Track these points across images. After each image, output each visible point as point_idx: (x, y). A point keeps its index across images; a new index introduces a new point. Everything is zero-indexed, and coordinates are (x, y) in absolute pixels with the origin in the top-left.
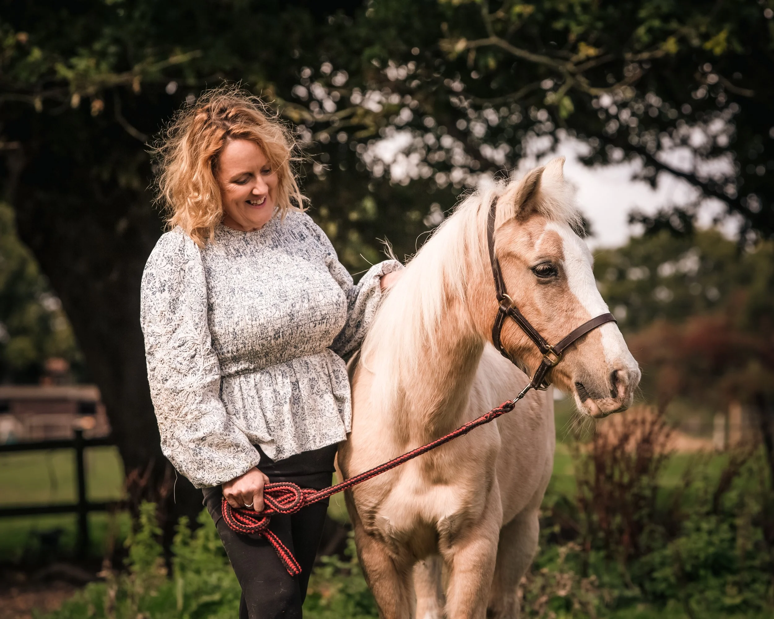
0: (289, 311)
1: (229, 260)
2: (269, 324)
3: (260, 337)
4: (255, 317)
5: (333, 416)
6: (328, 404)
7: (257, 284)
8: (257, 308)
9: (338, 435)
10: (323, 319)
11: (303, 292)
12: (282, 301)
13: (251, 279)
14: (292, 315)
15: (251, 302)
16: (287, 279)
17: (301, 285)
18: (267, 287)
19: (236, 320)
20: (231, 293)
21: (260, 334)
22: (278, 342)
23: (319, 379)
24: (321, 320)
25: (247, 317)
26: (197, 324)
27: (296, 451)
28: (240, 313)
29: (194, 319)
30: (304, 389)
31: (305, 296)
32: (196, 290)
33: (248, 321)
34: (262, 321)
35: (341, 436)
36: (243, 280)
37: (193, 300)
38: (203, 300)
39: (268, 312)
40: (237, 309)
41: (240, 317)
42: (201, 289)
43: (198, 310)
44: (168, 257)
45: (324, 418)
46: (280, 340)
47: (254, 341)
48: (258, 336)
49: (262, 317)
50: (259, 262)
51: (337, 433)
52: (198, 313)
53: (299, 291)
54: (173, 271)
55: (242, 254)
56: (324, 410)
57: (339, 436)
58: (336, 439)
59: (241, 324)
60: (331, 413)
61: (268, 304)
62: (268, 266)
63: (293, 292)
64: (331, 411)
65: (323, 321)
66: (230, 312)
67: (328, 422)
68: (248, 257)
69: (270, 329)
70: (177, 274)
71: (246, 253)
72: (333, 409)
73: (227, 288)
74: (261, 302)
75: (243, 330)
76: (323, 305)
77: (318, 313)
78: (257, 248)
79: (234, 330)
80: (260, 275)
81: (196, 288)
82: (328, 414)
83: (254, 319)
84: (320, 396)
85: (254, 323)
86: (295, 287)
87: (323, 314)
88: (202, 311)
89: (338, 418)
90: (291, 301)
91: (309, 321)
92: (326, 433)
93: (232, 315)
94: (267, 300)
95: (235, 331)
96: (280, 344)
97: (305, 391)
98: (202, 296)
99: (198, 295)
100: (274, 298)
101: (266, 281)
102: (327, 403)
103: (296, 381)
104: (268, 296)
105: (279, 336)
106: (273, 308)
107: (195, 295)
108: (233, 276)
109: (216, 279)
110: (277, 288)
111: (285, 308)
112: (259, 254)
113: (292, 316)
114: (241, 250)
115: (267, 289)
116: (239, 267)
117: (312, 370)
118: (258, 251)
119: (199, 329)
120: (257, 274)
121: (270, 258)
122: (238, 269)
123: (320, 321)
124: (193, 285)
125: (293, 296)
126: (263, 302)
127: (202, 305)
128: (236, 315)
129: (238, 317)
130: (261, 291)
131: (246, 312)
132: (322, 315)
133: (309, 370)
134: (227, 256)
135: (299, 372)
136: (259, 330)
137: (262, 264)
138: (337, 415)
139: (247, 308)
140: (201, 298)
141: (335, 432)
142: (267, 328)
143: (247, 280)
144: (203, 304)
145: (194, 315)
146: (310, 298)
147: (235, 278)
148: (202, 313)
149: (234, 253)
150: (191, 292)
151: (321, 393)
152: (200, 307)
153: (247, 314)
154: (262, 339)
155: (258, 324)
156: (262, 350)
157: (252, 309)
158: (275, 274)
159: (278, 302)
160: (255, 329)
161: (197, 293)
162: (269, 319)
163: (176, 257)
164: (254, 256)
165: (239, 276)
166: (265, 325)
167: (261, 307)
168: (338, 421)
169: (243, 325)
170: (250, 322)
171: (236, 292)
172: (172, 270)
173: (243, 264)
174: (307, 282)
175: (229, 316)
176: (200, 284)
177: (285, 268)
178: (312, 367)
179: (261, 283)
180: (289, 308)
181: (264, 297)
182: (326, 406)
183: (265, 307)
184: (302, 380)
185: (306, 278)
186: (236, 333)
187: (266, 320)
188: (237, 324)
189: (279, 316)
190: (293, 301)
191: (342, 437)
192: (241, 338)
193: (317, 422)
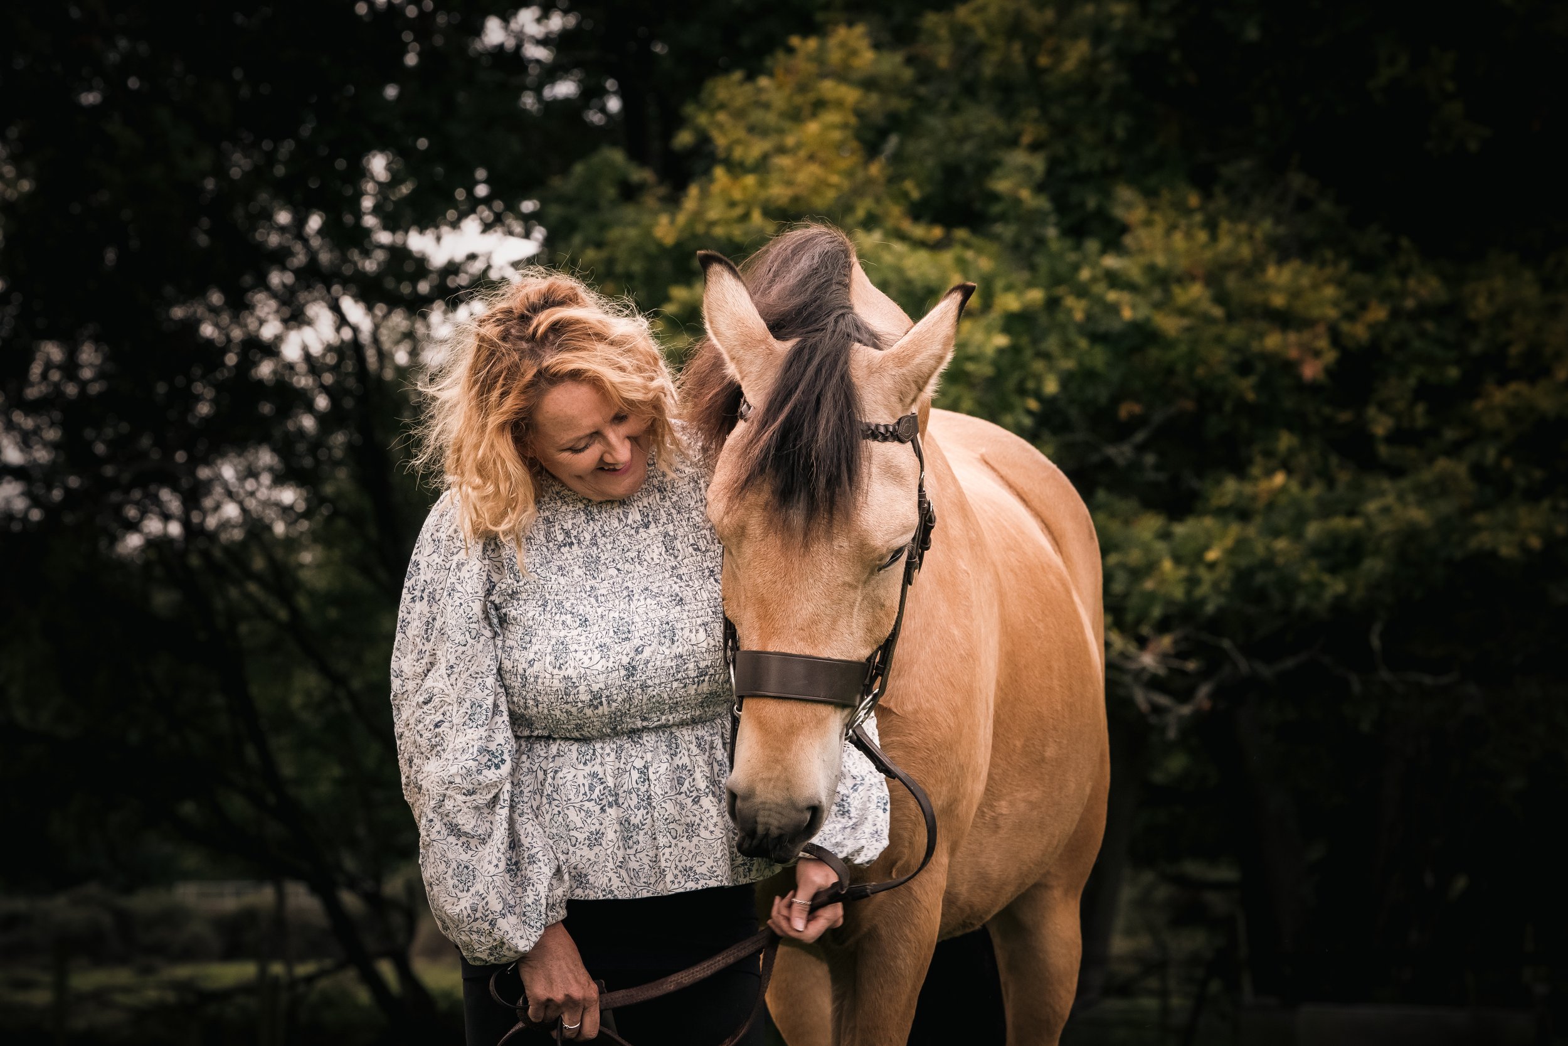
0: (625, 660)
1: (548, 550)
2: (582, 680)
3: (562, 698)
4: (561, 661)
5: (714, 837)
6: (708, 815)
7: (586, 602)
8: (570, 646)
9: (715, 874)
10: (701, 676)
11: (664, 626)
12: (617, 641)
13: (579, 590)
14: (633, 667)
15: (562, 634)
16: (642, 598)
17: (664, 613)
18: (600, 610)
19: (532, 656)
20: (540, 608)
21: (563, 693)
22: (600, 711)
23: (696, 768)
24: (697, 677)
25: (549, 659)
26: (452, 667)
27: (616, 892)
28: (540, 647)
29: (449, 657)
30: (656, 783)
31: (667, 634)
32: (461, 604)
33: (547, 665)
34: (570, 672)
35: (720, 878)
36: (566, 588)
37: (454, 623)
38: (471, 626)
39: (586, 659)
40: (539, 638)
41: (539, 654)
42: (471, 604)
43: (457, 641)
44: (439, 541)
45: (695, 840)
46: (604, 709)
47: (552, 703)
48: (560, 696)
49: (572, 665)
50: (603, 558)
51: (714, 869)
52: (456, 649)
53: (658, 623)
54: (439, 568)
55: (574, 541)
56: (699, 825)
57: (717, 876)
58: (707, 882)
59: (537, 666)
60: (712, 832)
61: (591, 643)
62: (618, 566)
63: (645, 625)
64: (711, 828)
65: (702, 678)
66: (527, 638)
67: (702, 848)
68: (583, 547)
69: (582, 689)
70: (444, 574)
71: (582, 539)
72: (715, 825)
73: (537, 596)
74: (579, 638)
75: (537, 677)
76: (704, 650)
77: (691, 666)
78: (606, 528)
79: (525, 672)
80: (597, 585)
81: (462, 601)
82: (704, 834)
83: (558, 665)
84: (693, 800)
85: (556, 671)
86: (651, 615)
87: (701, 666)
88: (465, 645)
89: (722, 842)
90: (637, 642)
91: (671, 679)
92: (691, 868)
93: (529, 645)
94: (590, 636)
95: (527, 674)
96: (604, 715)
97: (658, 785)
98: (470, 618)
99: (464, 615)
100: (604, 633)
101: (603, 599)
102: (706, 814)
103: (644, 767)
104: (596, 628)
105: (601, 703)
106: (596, 652)
107: (459, 615)
108: (551, 576)
109: (521, 577)
110: (616, 615)
111: (622, 654)
112: (608, 541)
113: (631, 670)
114: (574, 533)
115: (599, 614)
116: (564, 566)
117: (683, 751)
118: (608, 534)
119: (453, 677)
120: (592, 582)
121: (626, 549)
122: (560, 568)
123: (696, 680)
124: (459, 595)
125: (641, 634)
126: (583, 639)
127: (467, 633)
128: (535, 648)
129: (536, 653)
130: (587, 616)
131: (549, 649)
132: (699, 668)
133: (678, 750)
134: (548, 542)
135: (651, 751)
136: (562, 686)
137: (607, 562)
138: (721, 836)
139: (553, 642)
140: (468, 622)
141: (712, 867)
142: (577, 687)
143: (573, 590)
144: (470, 632)
145: (450, 650)
146: (675, 639)
147: (553, 580)
148: (464, 648)
149: (560, 538)
150: (453, 608)
151: (694, 794)
152: (462, 637)
153: (550, 653)
154: (567, 703)
155: (562, 676)
156: (569, 720)
157: (561, 647)
158: (626, 584)
159: (608, 641)
160: (556, 682)
161: (461, 611)
162: (583, 671)
163: (448, 543)
164: (596, 544)
165: (562, 580)
166: (573, 680)
167: (575, 647)
168: (722, 847)
169: (538, 669)
170: (550, 669)
171: (548, 608)
172: (438, 565)
173: (572, 562)
174: (678, 608)
175: (524, 645)
176: (470, 595)
177: (647, 573)
178: (684, 745)
179: (593, 600)
180: (627, 655)
181: (589, 628)
182: (704, 818)
183: (583, 648)
184: (655, 765)
185: (678, 598)
186: (526, 678)
187: (578, 671)
188: (531, 663)
189: (604, 669)
190: (641, 643)
191: (722, 881)
192: (532, 689)
193: (676, 845)
